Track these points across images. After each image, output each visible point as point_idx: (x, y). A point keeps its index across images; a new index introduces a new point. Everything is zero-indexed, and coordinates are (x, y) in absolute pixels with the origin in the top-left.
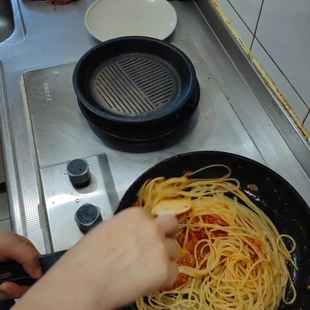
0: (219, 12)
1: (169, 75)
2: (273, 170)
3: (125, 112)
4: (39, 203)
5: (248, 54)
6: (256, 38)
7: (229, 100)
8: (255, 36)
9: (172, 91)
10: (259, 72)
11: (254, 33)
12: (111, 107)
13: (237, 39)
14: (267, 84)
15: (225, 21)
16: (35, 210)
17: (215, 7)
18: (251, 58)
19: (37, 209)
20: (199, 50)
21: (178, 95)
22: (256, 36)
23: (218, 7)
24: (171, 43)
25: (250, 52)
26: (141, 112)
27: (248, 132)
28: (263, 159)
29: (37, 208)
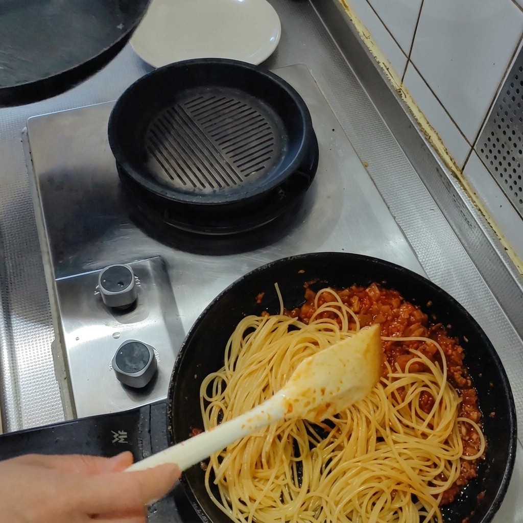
0: (351, 18)
1: (266, 124)
2: (436, 284)
3: (195, 186)
4: (53, 339)
5: (398, 88)
6: (411, 62)
7: (367, 168)
8: (409, 60)
9: (272, 151)
10: (416, 119)
11: (408, 55)
12: (172, 178)
13: (380, 64)
14: (429, 139)
15: (361, 34)
16: (47, 351)
17: (345, 9)
18: (403, 95)
19: (50, 350)
20: (317, 83)
21: (283, 158)
22: (411, 58)
23: (348, 10)
24: (271, 71)
25: (401, 86)
26: (221, 186)
27: (396, 220)
28: (421, 265)
29: (50, 347)
